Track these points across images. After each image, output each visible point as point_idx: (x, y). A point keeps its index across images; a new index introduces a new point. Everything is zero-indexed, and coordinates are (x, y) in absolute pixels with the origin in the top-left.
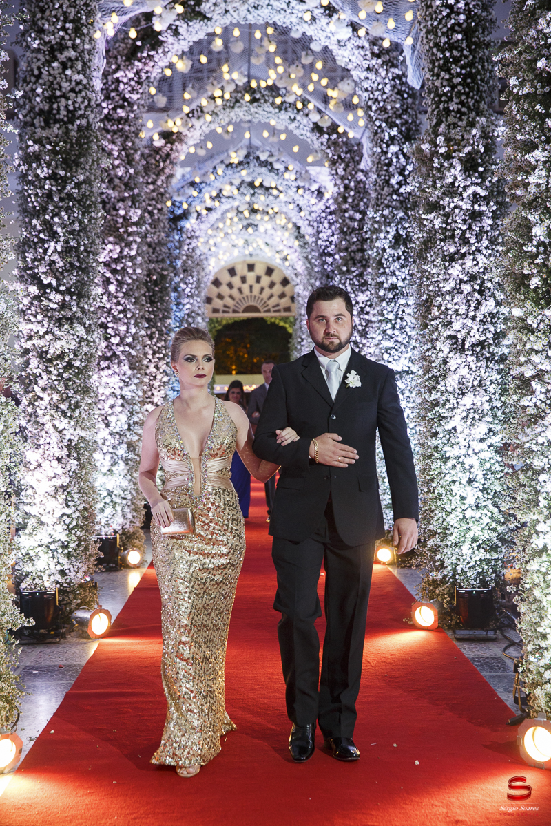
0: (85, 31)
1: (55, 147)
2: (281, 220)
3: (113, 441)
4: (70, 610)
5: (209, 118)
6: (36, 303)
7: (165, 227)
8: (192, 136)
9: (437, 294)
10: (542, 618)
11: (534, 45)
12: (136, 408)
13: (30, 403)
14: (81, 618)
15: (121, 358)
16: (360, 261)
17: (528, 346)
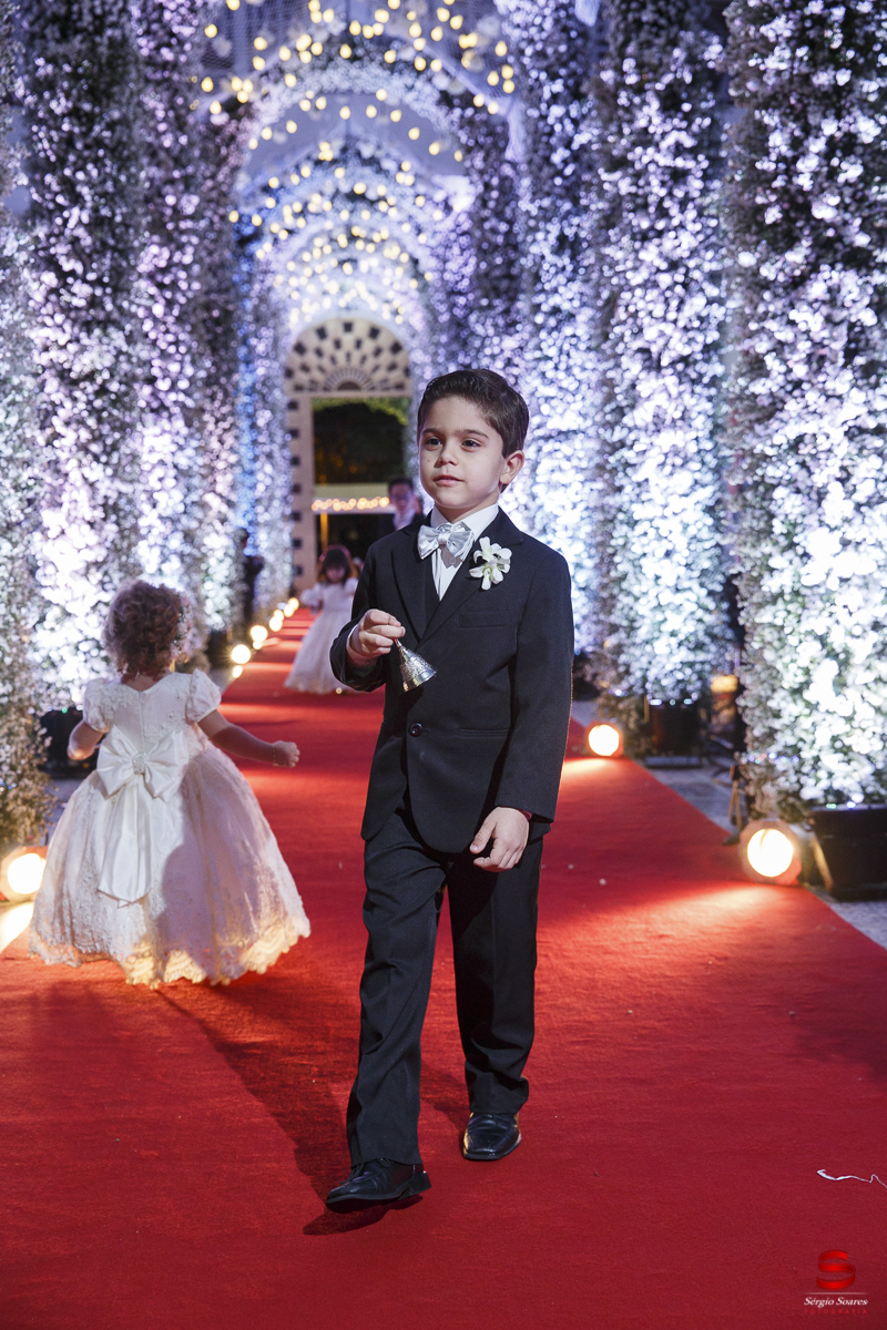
1: (76, 67)
2: (392, 251)
5: (290, 80)
6: (53, 298)
8: (267, 111)
9: (621, 289)
10: (774, 690)
13: (49, 443)
15: (173, 411)
16: (506, 292)
17: (761, 309)
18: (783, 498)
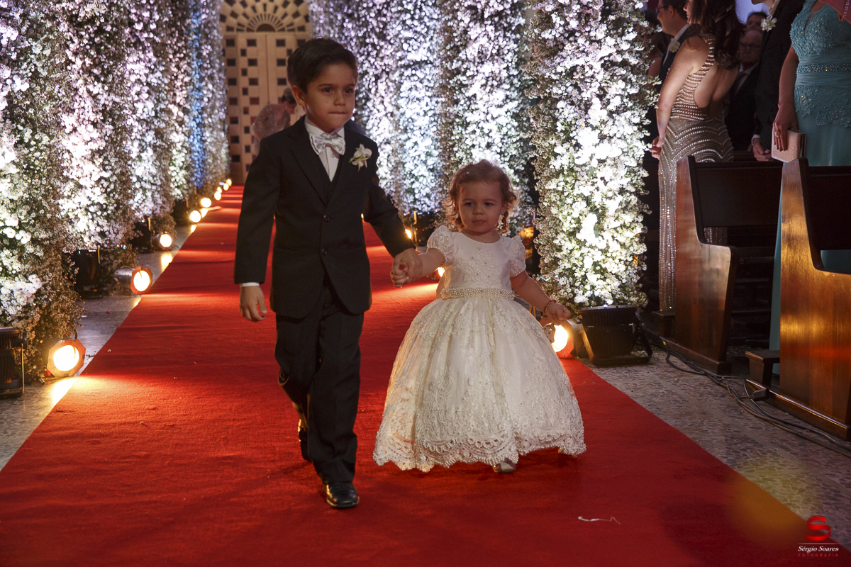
3: (140, 128)
4: (111, 270)
10: (557, 233)
12: (162, 95)
14: (123, 276)
15: (146, 45)
18: (563, 108)
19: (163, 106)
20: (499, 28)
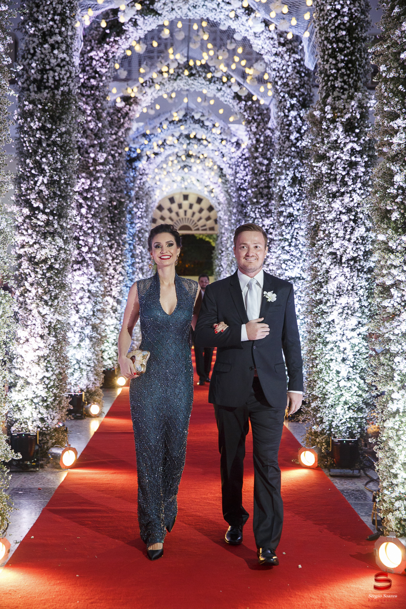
0: (69, 22)
1: (44, 106)
2: (209, 163)
3: (81, 323)
4: (47, 447)
5: (158, 87)
6: (27, 221)
7: (123, 166)
8: (145, 100)
9: (322, 222)
10: (394, 462)
11: (399, 41)
12: (99, 299)
13: (22, 295)
14: (55, 453)
15: (89, 262)
16: (267, 195)
17: (389, 262)
18: (399, 362)
19: (98, 307)
20: (354, 270)
